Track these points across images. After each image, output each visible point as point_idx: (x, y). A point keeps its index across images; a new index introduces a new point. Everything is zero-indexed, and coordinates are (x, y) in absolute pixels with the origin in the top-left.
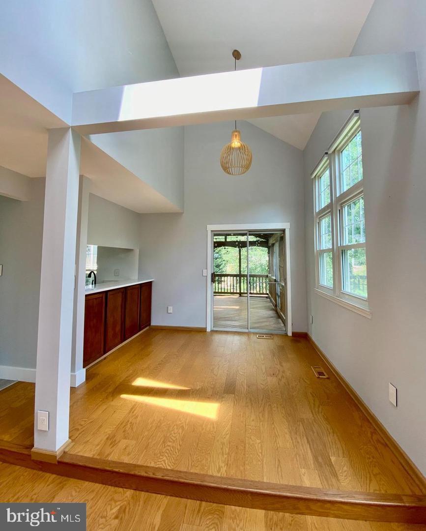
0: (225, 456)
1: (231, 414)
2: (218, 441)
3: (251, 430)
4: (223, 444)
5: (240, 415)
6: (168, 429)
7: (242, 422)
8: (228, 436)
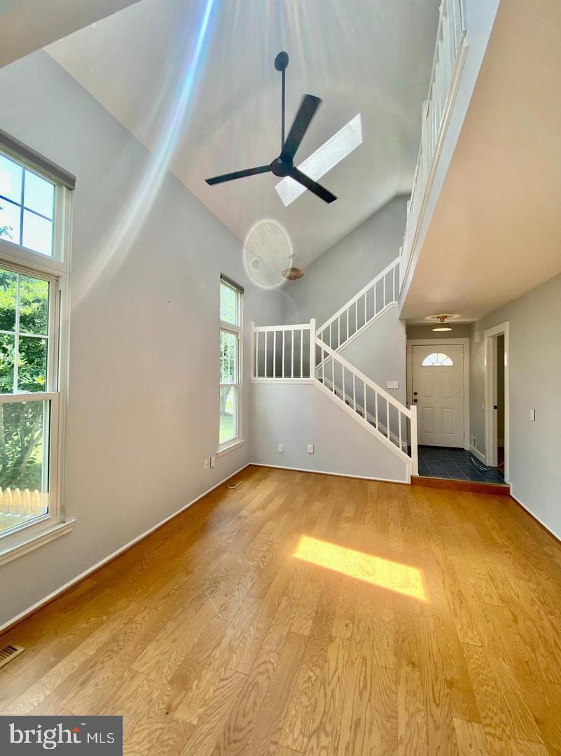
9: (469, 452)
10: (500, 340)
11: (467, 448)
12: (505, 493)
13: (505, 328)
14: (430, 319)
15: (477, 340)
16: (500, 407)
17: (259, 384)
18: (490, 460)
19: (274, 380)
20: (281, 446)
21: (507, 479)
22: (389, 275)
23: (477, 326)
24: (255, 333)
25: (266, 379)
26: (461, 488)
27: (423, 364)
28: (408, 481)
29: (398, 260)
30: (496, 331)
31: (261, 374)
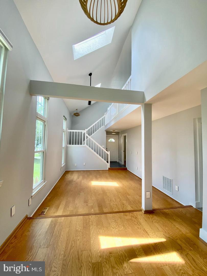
0: (91, 221)
1: (92, 242)
2: (95, 226)
3: (80, 233)
4: (92, 225)
5: (86, 243)
6: (118, 226)
7: (85, 237)
8: (91, 228)
9: (118, 162)
10: (125, 137)
11: (117, 161)
12: (126, 169)
13: (126, 134)
14: (111, 131)
15: (120, 136)
16: (125, 151)
17: (69, 147)
18: (123, 163)
19: (74, 145)
20: (76, 164)
21: (127, 166)
22: (103, 119)
23: (120, 133)
24: (68, 132)
25: (71, 145)
26: (119, 169)
27: (109, 141)
28: (108, 169)
29: (105, 116)
30: (124, 135)
31: (70, 144)
